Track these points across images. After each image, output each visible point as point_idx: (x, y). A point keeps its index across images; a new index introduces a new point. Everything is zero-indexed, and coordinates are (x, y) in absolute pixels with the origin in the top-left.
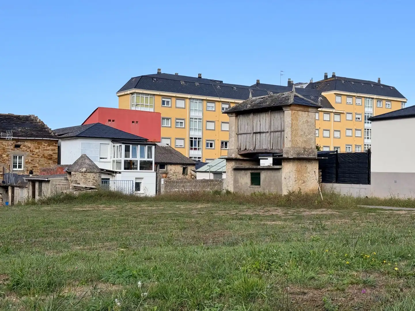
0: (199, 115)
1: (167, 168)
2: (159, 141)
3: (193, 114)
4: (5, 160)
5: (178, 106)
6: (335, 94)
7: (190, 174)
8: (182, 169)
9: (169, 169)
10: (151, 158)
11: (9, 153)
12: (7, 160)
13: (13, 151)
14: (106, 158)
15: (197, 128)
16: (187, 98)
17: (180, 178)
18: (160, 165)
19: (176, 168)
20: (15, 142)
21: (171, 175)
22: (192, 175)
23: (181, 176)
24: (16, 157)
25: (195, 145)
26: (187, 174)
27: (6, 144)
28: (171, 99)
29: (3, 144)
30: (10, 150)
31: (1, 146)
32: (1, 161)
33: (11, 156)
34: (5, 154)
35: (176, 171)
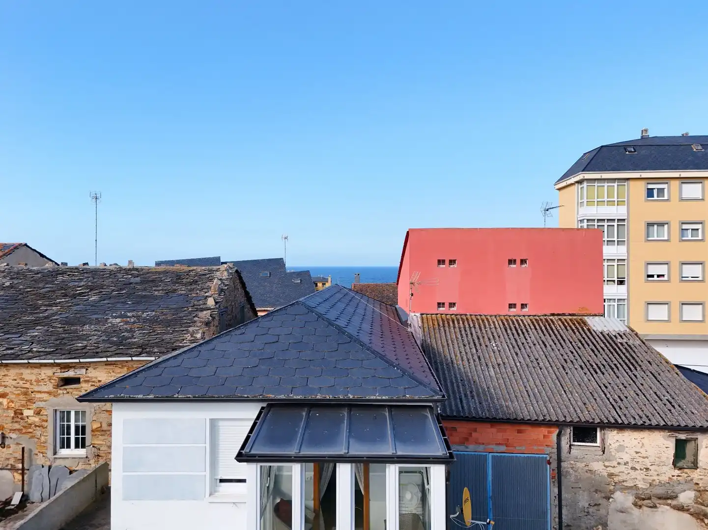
1: (603, 440)
4: (31, 424)
5: (684, 196)
8: (671, 444)
9: (614, 446)
11: (41, 404)
12: (36, 426)
13: (52, 399)
17: (664, 478)
19: (645, 441)
20: (59, 371)
21: (622, 468)
23: (668, 472)
24: (69, 413)
26: (695, 466)
27: (34, 378)
28: (667, 183)
29: (22, 379)
30: (45, 396)
31: (18, 383)
32: (19, 430)
33: (49, 412)
34: (29, 409)
35: (644, 454)
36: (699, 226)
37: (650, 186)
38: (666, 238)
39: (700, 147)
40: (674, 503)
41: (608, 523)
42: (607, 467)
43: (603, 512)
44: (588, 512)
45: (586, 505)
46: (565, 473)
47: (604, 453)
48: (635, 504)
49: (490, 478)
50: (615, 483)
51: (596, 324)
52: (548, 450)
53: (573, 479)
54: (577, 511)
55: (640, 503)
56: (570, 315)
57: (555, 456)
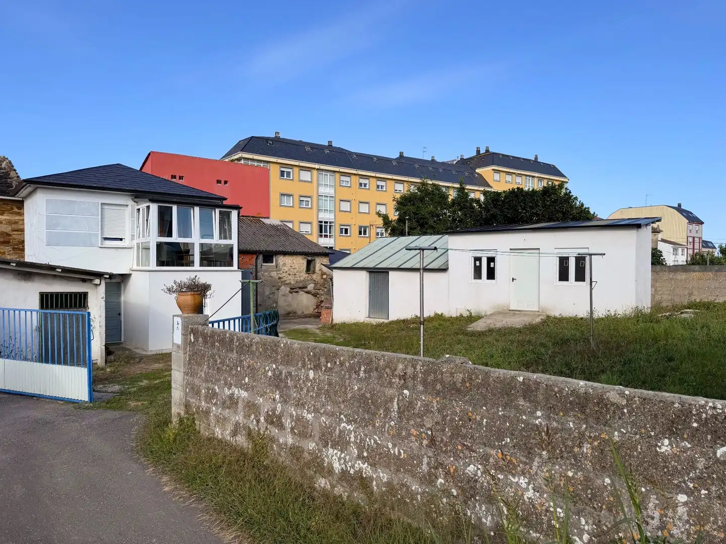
0: (330, 191)
2: (266, 216)
3: (322, 190)
6: (493, 170)
7: (320, 272)
8: (305, 262)
9: (281, 263)
10: (231, 238)
14: (121, 239)
15: (328, 209)
16: (314, 168)
17: (302, 279)
18: (263, 256)
19: (294, 261)
21: (284, 274)
22: (323, 274)
23: (304, 275)
25: (326, 231)
26: (314, 272)
28: (292, 168)
35: (294, 268)
36: (309, 199)
37: (282, 169)
38: (291, 205)
39: (310, 149)
40: (306, 290)
41: (278, 302)
42: (278, 274)
43: (276, 297)
44: (269, 297)
45: (269, 294)
46: (259, 278)
47: (277, 268)
48: (290, 292)
50: (282, 282)
51: (266, 221)
52: (251, 267)
54: (264, 297)
55: (292, 291)
56: (252, 217)
57: (255, 270)
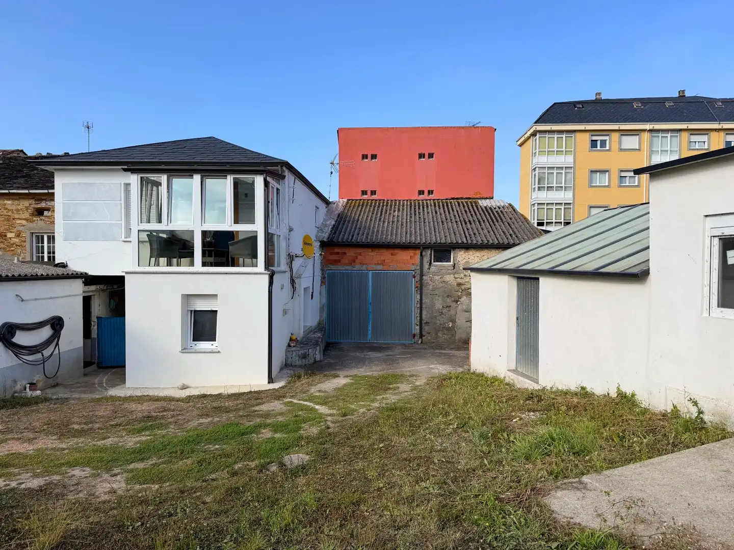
1: (455, 258)
4: (13, 244)
5: (623, 147)
10: (254, 222)
11: (21, 228)
12: (17, 245)
13: (31, 225)
16: (644, 130)
18: (433, 252)
20: (34, 202)
24: (42, 237)
27: (14, 208)
28: (609, 135)
29: (6, 209)
30: (24, 222)
31: (2, 212)
32: (4, 248)
33: (26, 235)
34: (12, 232)
37: (594, 138)
38: (607, 184)
39: (640, 105)
41: (457, 320)
42: (456, 278)
43: (452, 312)
44: (442, 313)
45: (441, 307)
46: (425, 285)
47: (454, 268)
49: (370, 289)
50: (463, 290)
51: (484, 203)
52: (413, 268)
53: (431, 287)
54: (434, 311)
57: (418, 272)
